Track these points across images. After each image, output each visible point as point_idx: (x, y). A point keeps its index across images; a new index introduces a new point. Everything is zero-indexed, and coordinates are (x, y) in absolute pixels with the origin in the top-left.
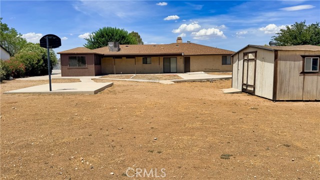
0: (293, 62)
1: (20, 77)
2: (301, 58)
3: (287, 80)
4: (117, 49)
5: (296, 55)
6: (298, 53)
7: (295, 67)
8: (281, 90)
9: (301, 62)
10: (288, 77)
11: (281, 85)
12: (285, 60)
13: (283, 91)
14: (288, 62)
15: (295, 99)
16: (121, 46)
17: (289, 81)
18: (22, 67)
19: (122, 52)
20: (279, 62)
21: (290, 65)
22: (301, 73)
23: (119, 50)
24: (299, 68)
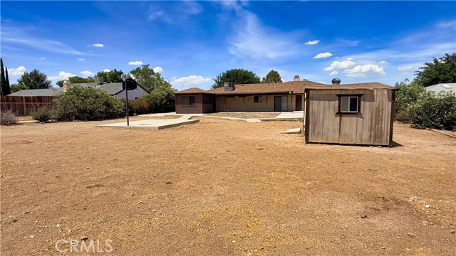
0: (327, 102)
1: (143, 114)
2: (337, 98)
3: (321, 121)
4: (231, 88)
5: (330, 94)
6: (333, 92)
7: (329, 107)
8: (314, 131)
9: (337, 102)
10: (321, 118)
11: (314, 126)
12: (319, 99)
13: (316, 132)
14: (322, 102)
15: (330, 142)
16: (236, 86)
17: (323, 122)
18: (146, 106)
19: (236, 91)
20: (311, 102)
21: (324, 104)
22: (337, 114)
23: (234, 89)
24: (334, 108)
